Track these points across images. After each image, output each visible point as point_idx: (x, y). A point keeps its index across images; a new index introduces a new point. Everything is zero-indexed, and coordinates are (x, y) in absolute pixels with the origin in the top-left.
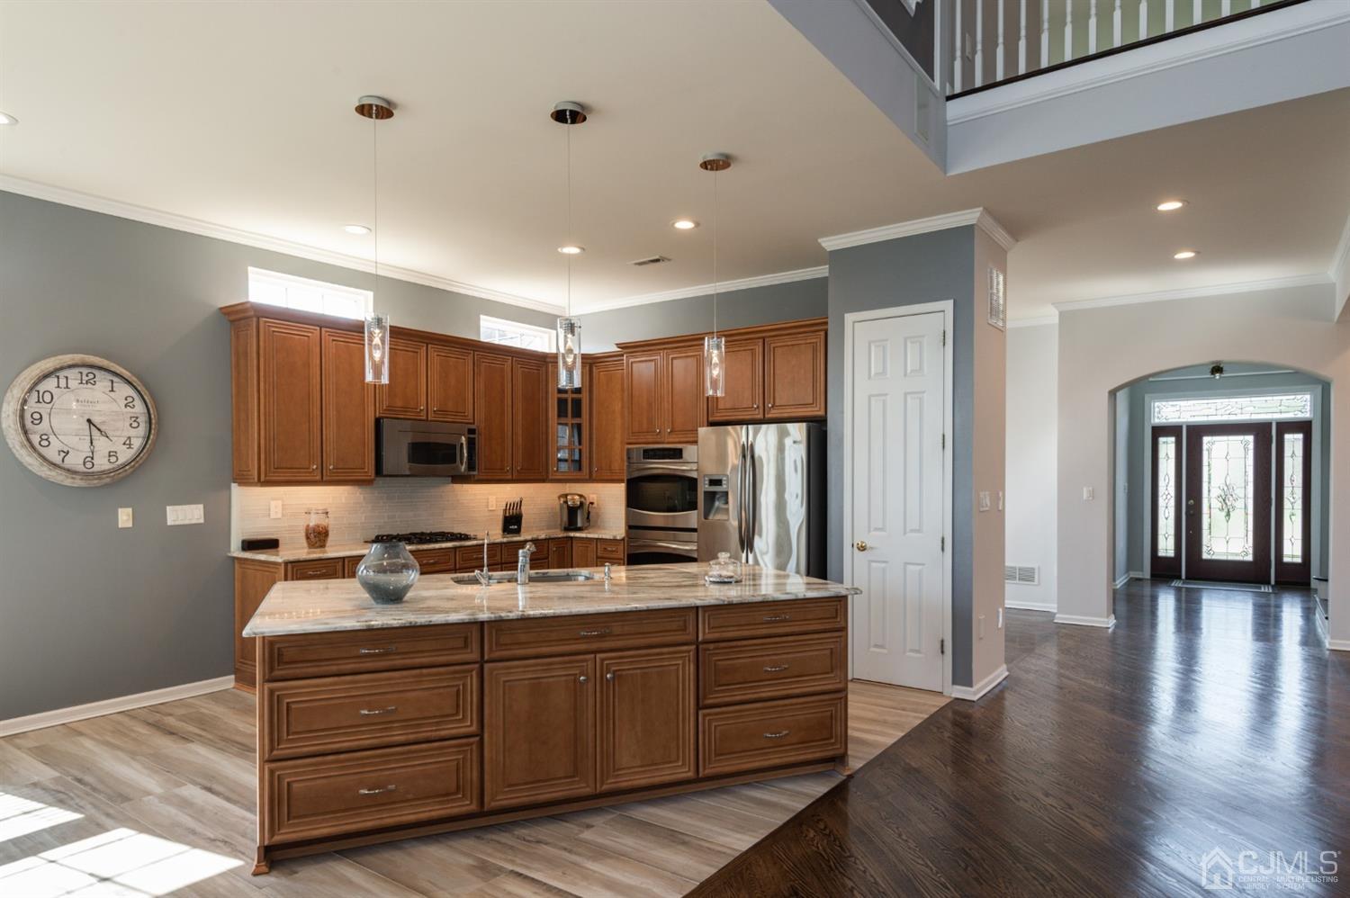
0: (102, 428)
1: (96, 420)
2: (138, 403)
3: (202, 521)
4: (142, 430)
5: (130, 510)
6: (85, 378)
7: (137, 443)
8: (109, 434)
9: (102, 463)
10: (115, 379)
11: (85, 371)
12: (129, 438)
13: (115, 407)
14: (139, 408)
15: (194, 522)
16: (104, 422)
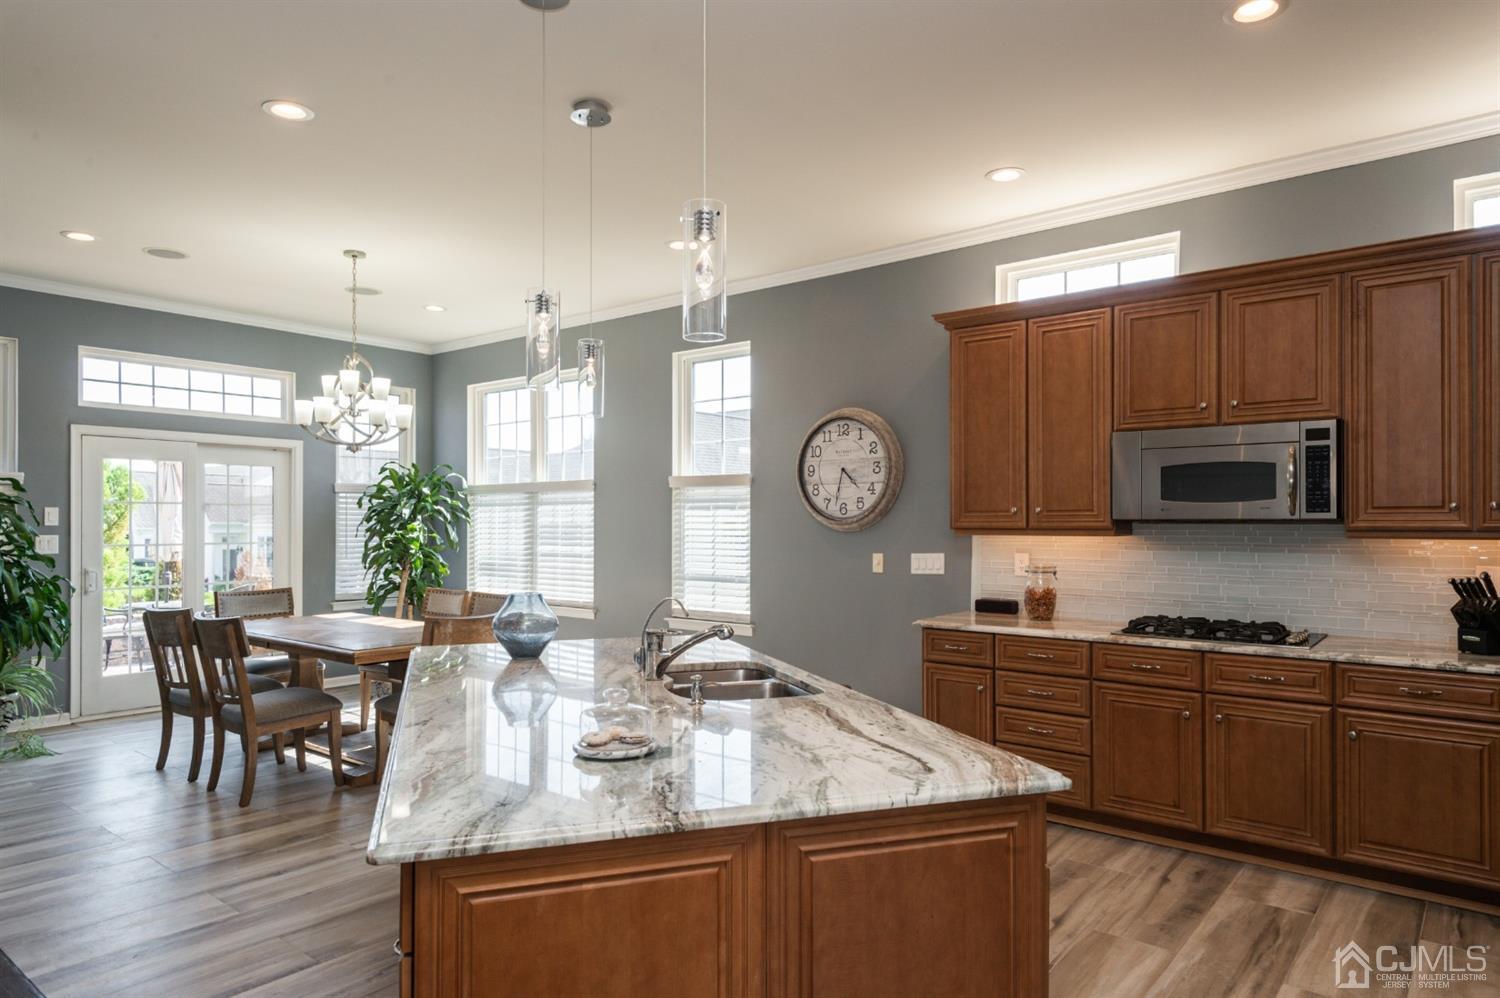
0: (853, 475)
1: (849, 468)
2: (879, 448)
3: (942, 572)
4: (882, 476)
5: (881, 555)
6: (842, 430)
7: (879, 488)
8: (858, 480)
9: (853, 510)
10: (863, 427)
11: (842, 423)
12: (873, 483)
13: (862, 454)
14: (881, 453)
15: (935, 572)
16: (854, 470)
